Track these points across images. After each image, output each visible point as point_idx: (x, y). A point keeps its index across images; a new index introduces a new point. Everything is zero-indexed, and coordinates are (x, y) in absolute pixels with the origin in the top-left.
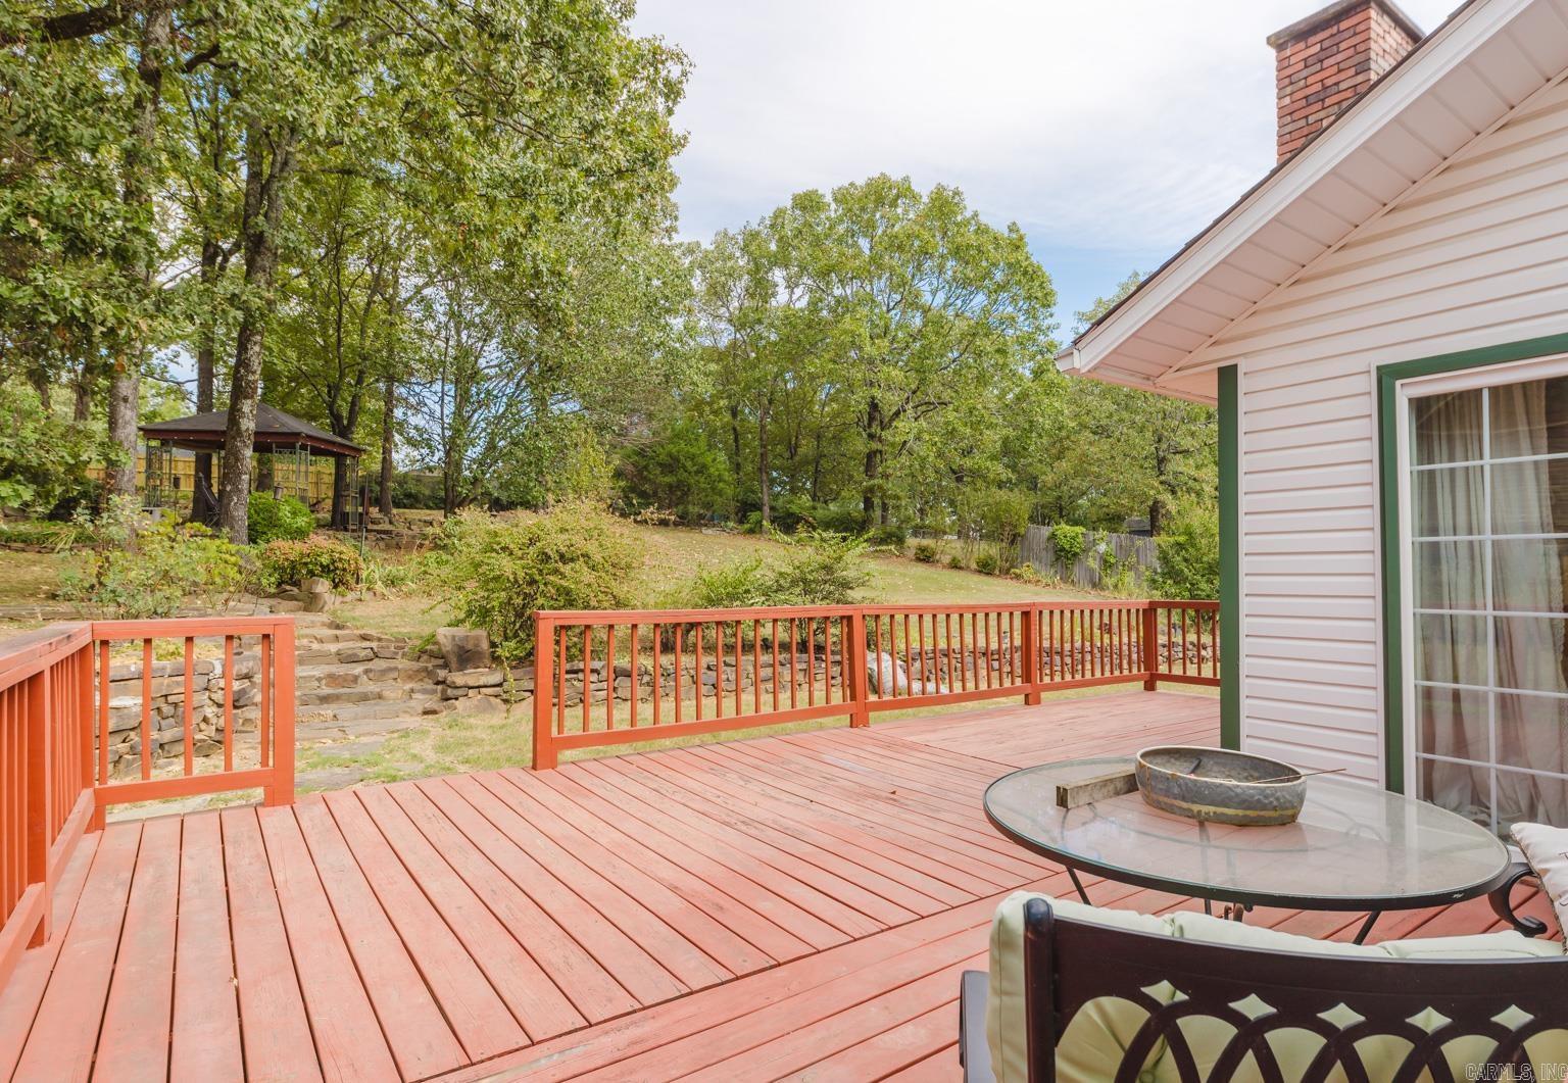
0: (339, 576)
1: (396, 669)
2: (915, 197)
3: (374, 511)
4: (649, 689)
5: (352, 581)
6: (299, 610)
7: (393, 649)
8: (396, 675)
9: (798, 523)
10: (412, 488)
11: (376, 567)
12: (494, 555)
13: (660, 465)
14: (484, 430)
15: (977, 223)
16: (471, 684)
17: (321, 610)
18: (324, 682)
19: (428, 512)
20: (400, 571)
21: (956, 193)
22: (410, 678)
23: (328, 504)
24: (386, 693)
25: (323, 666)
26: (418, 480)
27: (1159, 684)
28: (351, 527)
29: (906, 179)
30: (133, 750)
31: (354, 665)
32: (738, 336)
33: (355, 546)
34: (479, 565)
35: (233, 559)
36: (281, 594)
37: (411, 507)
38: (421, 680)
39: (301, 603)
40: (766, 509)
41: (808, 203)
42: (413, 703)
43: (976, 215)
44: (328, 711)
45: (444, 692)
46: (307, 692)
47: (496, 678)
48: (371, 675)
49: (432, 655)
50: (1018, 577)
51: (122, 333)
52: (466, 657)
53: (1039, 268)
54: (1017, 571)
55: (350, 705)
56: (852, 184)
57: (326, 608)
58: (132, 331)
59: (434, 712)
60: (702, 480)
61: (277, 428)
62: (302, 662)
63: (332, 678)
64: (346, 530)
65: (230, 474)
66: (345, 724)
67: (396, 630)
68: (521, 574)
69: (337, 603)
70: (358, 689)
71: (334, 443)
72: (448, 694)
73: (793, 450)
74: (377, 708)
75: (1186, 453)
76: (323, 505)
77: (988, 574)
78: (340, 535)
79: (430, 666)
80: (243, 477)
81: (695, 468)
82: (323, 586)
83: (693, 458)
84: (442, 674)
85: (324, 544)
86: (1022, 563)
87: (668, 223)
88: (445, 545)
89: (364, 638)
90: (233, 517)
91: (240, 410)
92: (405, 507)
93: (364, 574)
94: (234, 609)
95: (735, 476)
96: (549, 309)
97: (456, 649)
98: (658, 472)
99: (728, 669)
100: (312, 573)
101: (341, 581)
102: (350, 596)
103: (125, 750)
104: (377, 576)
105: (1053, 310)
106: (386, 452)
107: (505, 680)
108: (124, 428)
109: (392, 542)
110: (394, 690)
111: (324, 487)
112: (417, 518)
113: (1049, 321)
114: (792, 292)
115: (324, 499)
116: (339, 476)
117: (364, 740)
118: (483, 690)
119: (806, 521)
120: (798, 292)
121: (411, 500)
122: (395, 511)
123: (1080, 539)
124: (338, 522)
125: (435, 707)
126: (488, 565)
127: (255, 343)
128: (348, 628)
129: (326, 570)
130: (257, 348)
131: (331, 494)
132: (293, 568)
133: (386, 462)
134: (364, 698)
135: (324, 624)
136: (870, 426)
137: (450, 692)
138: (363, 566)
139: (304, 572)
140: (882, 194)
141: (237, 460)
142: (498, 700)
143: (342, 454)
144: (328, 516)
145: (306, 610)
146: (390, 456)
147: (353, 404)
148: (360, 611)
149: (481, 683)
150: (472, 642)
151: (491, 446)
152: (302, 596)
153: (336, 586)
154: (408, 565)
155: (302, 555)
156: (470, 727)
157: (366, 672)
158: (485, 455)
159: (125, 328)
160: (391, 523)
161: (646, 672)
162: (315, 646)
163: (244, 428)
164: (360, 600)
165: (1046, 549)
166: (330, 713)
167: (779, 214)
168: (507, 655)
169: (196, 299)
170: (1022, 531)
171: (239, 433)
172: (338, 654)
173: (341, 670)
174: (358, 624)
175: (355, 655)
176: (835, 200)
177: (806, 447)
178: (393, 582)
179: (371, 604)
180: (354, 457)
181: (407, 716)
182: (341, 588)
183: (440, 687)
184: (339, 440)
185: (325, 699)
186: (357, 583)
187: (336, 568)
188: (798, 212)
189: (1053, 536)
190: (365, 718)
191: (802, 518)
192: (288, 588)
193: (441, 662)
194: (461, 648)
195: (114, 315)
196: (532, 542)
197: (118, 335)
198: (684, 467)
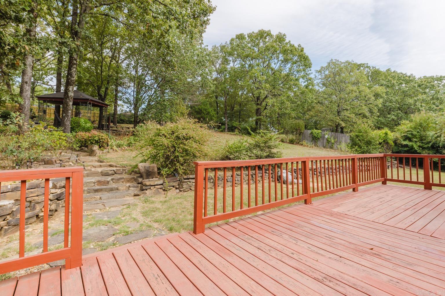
0: (101, 144)
1: (123, 178)
2: (272, 36)
3: (112, 125)
4: (213, 184)
5: (106, 146)
6: (87, 156)
7: (121, 170)
8: (123, 180)
9: (235, 129)
10: (123, 118)
11: (113, 141)
12: (160, 137)
13: (196, 112)
14: (147, 99)
15: (290, 44)
16: (152, 184)
17: (95, 156)
18: (96, 184)
19: (128, 125)
20: (121, 142)
21: (284, 35)
22: (128, 181)
23: (97, 122)
24: (120, 188)
25: (96, 177)
26: (124, 115)
27: (387, 182)
28: (105, 129)
29: (270, 31)
30: (8, 224)
31: (107, 176)
32: (218, 76)
33: (107, 134)
34: (154, 141)
35: (64, 138)
36: (81, 150)
37: (122, 123)
38: (132, 182)
39: (88, 153)
40: (226, 125)
41: (241, 37)
42: (130, 192)
43: (290, 42)
44: (98, 196)
45: (141, 187)
46: (90, 188)
47: (161, 182)
48: (114, 181)
49: (136, 173)
50: (302, 145)
51: (18, 50)
52: (149, 174)
53: (308, 56)
54: (302, 143)
55: (106, 193)
56: (253, 32)
57: (97, 155)
58: (22, 49)
59: (138, 195)
60: (208, 116)
61: (81, 97)
62: (88, 175)
63: (99, 183)
64: (103, 129)
65: (65, 111)
66: (105, 201)
67: (121, 163)
68: (170, 144)
69: (101, 153)
70: (109, 186)
71: (99, 103)
72: (143, 188)
73: (232, 108)
74: (117, 194)
75: (347, 110)
76: (96, 122)
77: (292, 144)
78: (101, 131)
79: (135, 177)
80: (69, 111)
81: (206, 113)
82: (96, 148)
83: (206, 110)
84: (140, 180)
85: (96, 134)
86: (302, 140)
87: (201, 42)
88: (137, 134)
89: (111, 166)
90: (65, 125)
91: (68, 89)
92: (120, 123)
93: (110, 144)
94: (63, 156)
95: (217, 115)
96: (169, 62)
97: (145, 171)
98: (196, 114)
99: (238, 176)
100: (92, 143)
101: (102, 146)
102: (105, 151)
103: (4, 225)
104: (114, 144)
105: (311, 69)
106: (116, 107)
107: (164, 183)
108: (26, 92)
109: (118, 133)
110: (123, 186)
111: (96, 117)
112: (125, 126)
113: (310, 72)
114: (234, 63)
115: (96, 121)
116: (101, 113)
117: (113, 209)
118: (156, 187)
119: (238, 128)
120: (236, 63)
121: (122, 121)
122: (118, 124)
123: (320, 134)
124: (100, 127)
125: (139, 193)
126: (157, 141)
127: (74, 68)
128: (105, 162)
129: (97, 142)
130: (75, 69)
131: (98, 119)
132: (86, 141)
133: (115, 110)
134: (111, 190)
135: (96, 161)
136: (257, 101)
137: (144, 187)
138: (109, 140)
139: (89, 143)
140: (262, 35)
141: (67, 106)
142: (161, 190)
143: (102, 107)
144: (97, 125)
145: (90, 155)
146: (117, 108)
147: (106, 91)
148: (109, 156)
149: (156, 184)
150: (151, 168)
151: (149, 104)
152: (88, 151)
153: (100, 147)
154: (124, 141)
155: (89, 137)
156: (153, 202)
157: (112, 179)
158: (147, 107)
159: (19, 48)
160: (117, 128)
161: (212, 179)
162: (93, 169)
163: (70, 95)
164: (108, 152)
165: (310, 137)
166: (99, 197)
167: (232, 40)
168: (165, 173)
169: (50, 43)
170: (303, 131)
171: (68, 97)
172: (101, 172)
173: (103, 179)
174: (108, 161)
175: (108, 173)
176: (248, 36)
177: (237, 108)
178: (119, 146)
179: (112, 153)
180: (106, 107)
181: (128, 197)
182: (102, 148)
183: (139, 185)
184: (101, 102)
185: (96, 191)
186: (107, 146)
187: (100, 141)
188: (237, 40)
189: (312, 133)
190: (112, 198)
191: (237, 128)
192: (84, 148)
193: (139, 175)
194: (147, 171)
195: (13, 42)
196: (173, 133)
197: (16, 51)
198: (203, 112)
